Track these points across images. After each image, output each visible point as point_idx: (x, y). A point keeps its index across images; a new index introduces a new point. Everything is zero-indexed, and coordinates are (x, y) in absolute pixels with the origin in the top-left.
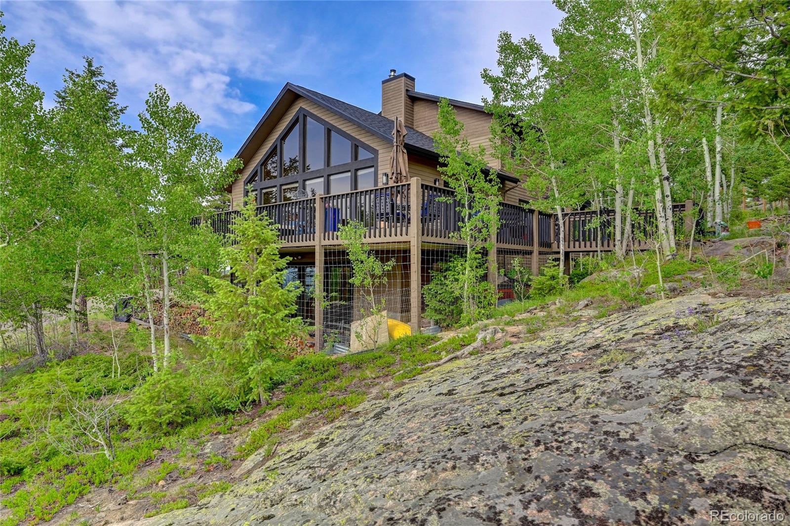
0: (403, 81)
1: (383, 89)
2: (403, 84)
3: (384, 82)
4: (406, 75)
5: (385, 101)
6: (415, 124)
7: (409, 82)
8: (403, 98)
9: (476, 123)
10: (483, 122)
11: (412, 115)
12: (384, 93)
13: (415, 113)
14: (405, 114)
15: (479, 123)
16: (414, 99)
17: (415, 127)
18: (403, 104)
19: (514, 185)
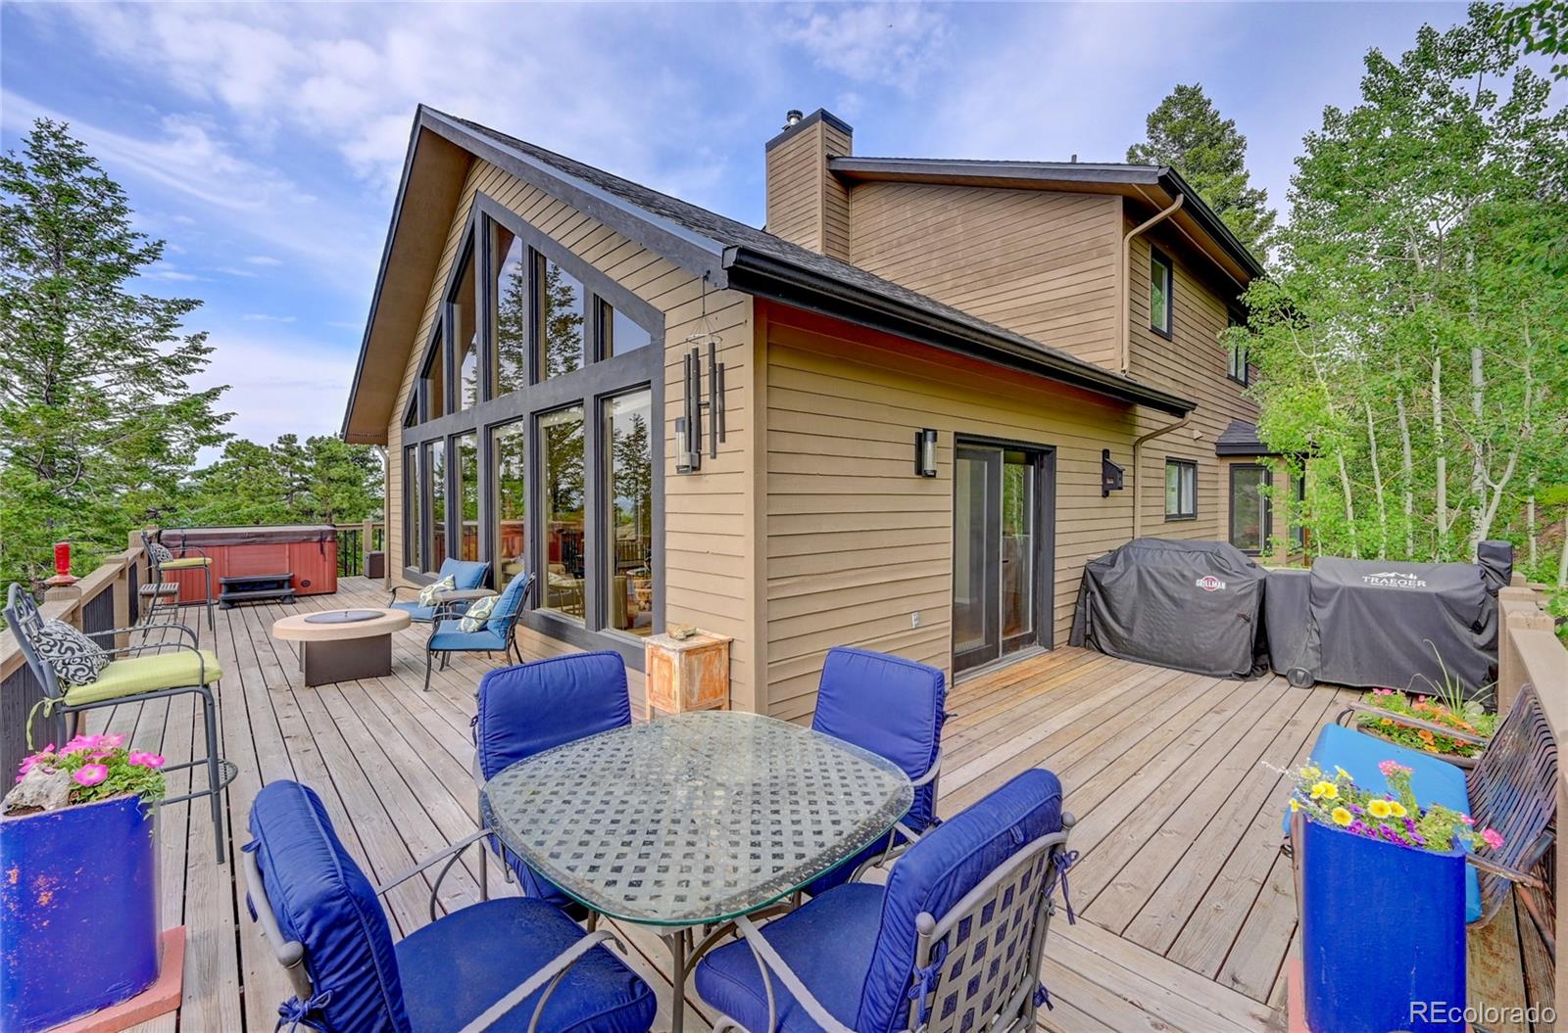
0: (818, 133)
1: (769, 164)
2: (818, 141)
3: (771, 146)
4: (825, 116)
5: (776, 192)
6: (852, 252)
7: (835, 136)
8: (819, 180)
9: (1037, 230)
10: (1063, 222)
11: (845, 227)
12: (773, 172)
13: (852, 222)
14: (825, 224)
15: (1051, 225)
16: (849, 181)
17: (852, 260)
18: (819, 196)
19: (1174, 420)
